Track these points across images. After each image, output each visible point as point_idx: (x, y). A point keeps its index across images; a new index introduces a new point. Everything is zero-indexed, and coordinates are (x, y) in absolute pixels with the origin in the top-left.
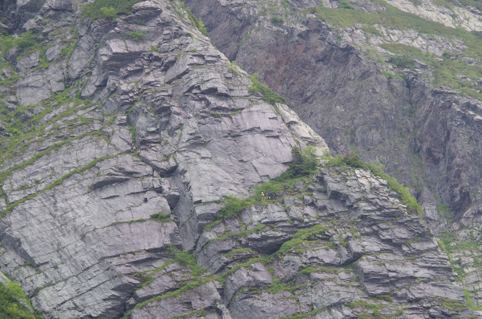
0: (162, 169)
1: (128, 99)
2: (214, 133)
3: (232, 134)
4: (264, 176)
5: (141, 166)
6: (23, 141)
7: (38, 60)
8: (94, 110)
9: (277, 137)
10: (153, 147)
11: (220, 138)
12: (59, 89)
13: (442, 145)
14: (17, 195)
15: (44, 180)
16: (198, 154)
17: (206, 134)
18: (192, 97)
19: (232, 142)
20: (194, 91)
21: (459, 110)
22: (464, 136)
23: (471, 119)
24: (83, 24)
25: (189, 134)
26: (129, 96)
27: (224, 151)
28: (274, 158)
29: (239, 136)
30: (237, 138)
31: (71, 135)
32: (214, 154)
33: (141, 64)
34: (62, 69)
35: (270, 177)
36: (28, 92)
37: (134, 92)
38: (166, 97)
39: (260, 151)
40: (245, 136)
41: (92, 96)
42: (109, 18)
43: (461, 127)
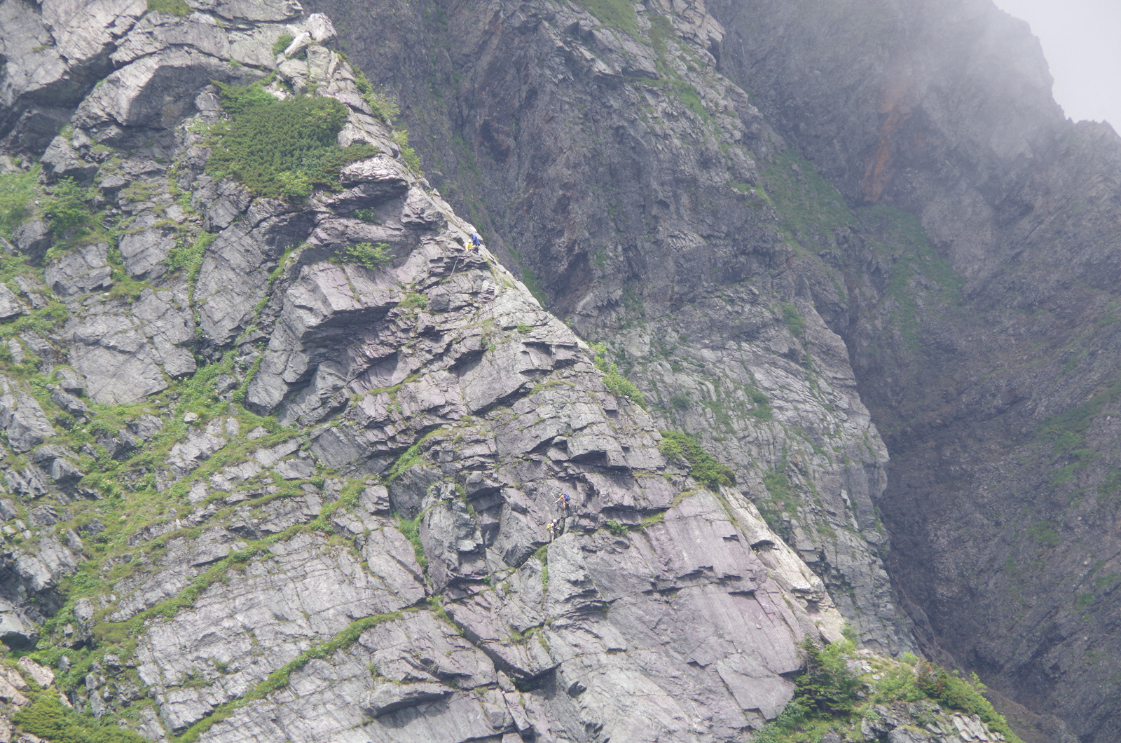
0: (520, 671)
1: (385, 443)
2: (620, 579)
3: (661, 586)
4: (750, 710)
5: (464, 653)
6: (147, 529)
7: (108, 269)
8: (295, 453)
9: (750, 594)
10: (477, 594)
11: (636, 594)
12: (184, 370)
13: (513, 116)
14: (184, 703)
15: (237, 664)
16: (597, 636)
17: (603, 581)
18: (550, 469)
19: (664, 607)
20: (554, 454)
21: (561, 44)
22: (573, 111)
23: (585, 69)
24: (220, 196)
25: (569, 581)
26: (385, 433)
27: (651, 633)
28: (760, 659)
29: (674, 590)
30: (671, 598)
31: (263, 527)
32: (629, 637)
33: (391, 339)
34: (180, 309)
35: (765, 713)
36: (101, 361)
37: (393, 422)
38: (487, 460)
39: (728, 638)
40: (687, 591)
41: (279, 409)
42: (295, 200)
43: (564, 85)
